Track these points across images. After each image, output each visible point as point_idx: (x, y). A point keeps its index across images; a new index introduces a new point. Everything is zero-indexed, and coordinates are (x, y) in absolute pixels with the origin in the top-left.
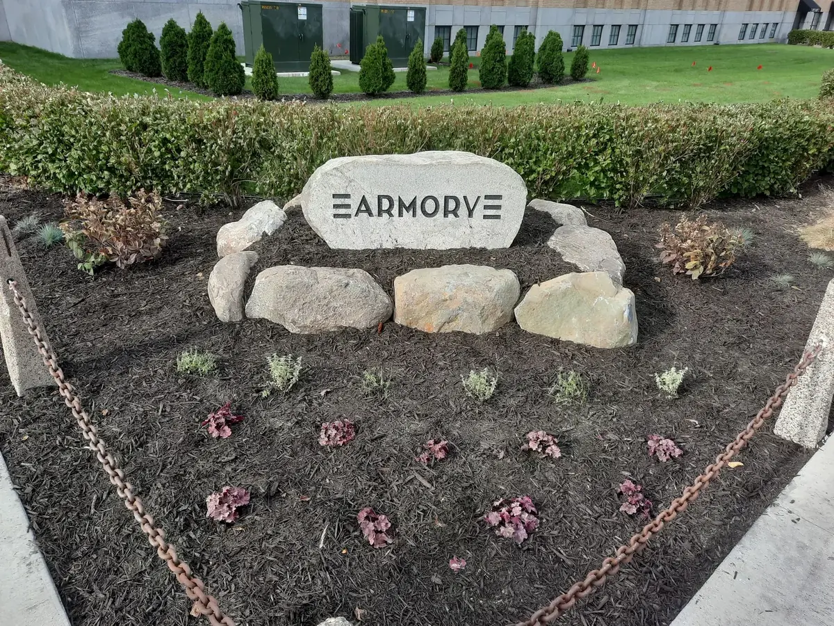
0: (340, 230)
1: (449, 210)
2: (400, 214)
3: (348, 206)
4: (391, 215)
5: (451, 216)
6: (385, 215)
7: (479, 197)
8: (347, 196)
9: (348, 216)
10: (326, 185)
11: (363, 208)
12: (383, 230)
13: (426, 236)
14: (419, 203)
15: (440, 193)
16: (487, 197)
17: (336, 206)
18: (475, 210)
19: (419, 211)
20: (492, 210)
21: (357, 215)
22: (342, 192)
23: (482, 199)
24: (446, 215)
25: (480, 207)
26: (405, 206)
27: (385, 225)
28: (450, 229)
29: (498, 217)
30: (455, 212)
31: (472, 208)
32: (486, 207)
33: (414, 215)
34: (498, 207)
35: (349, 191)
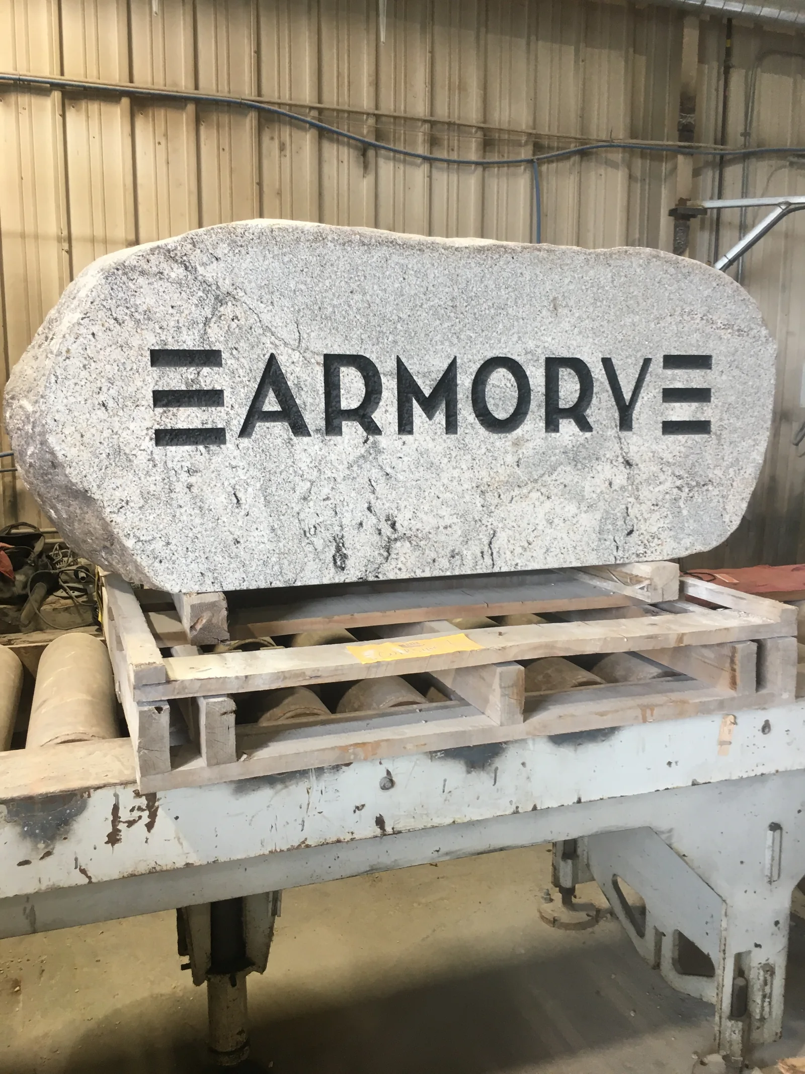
0: (181, 495)
1: (562, 405)
2: (405, 425)
3: (213, 398)
4: (372, 429)
5: (568, 427)
6: (352, 430)
7: (647, 362)
8: (210, 358)
9: (214, 436)
10: (120, 313)
11: (271, 404)
12: (342, 487)
13: (492, 499)
14: (464, 381)
15: (531, 345)
16: (671, 361)
17: (162, 398)
18: (638, 404)
19: (466, 413)
20: (685, 405)
21: (246, 431)
22: (189, 341)
23: (657, 366)
24: (551, 425)
25: (650, 395)
26: (418, 393)
27: (350, 467)
28: (567, 474)
29: (701, 427)
30: (578, 414)
31: (627, 396)
32: (671, 395)
33: (451, 426)
34: (701, 395)
35: (216, 339)
